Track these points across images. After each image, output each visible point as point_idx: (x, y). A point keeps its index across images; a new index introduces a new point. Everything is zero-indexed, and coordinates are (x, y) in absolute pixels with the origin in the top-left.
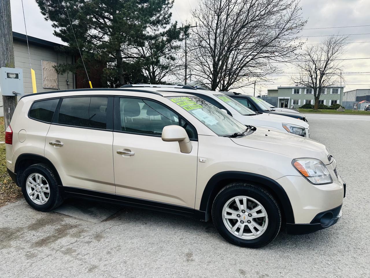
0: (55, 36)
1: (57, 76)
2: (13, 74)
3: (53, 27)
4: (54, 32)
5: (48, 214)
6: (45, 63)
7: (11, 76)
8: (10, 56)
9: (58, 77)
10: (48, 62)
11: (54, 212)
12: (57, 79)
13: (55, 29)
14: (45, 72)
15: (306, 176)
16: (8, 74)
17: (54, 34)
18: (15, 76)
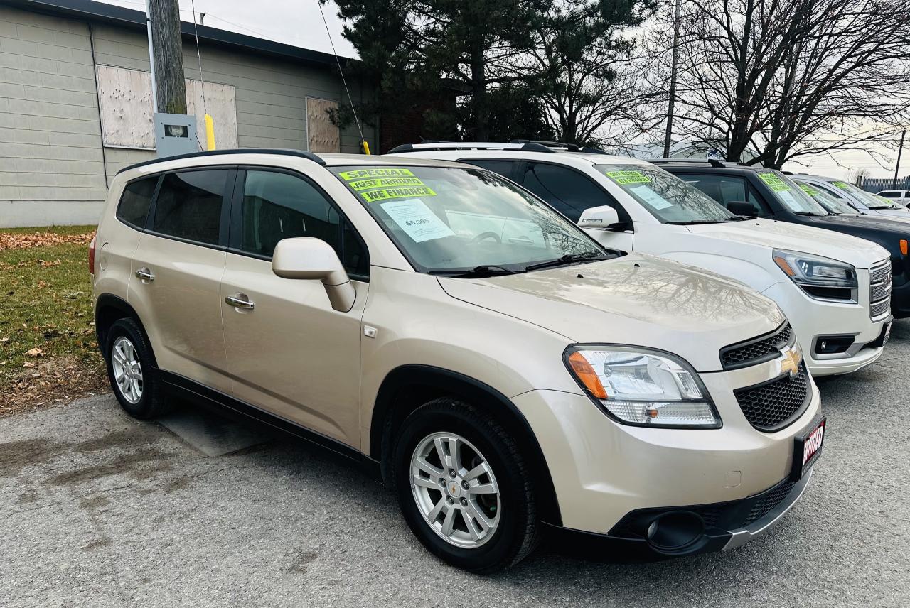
0: (346, 40)
1: (338, 132)
2: (177, 127)
3: (341, 17)
4: (342, 30)
5: (144, 424)
6: (313, 102)
7: (174, 132)
8: (176, 88)
9: (340, 135)
10: (319, 100)
11: (156, 424)
12: (339, 140)
13: (344, 23)
14: (312, 125)
15: (597, 394)
16: (167, 127)
17: (343, 34)
18: (181, 131)
